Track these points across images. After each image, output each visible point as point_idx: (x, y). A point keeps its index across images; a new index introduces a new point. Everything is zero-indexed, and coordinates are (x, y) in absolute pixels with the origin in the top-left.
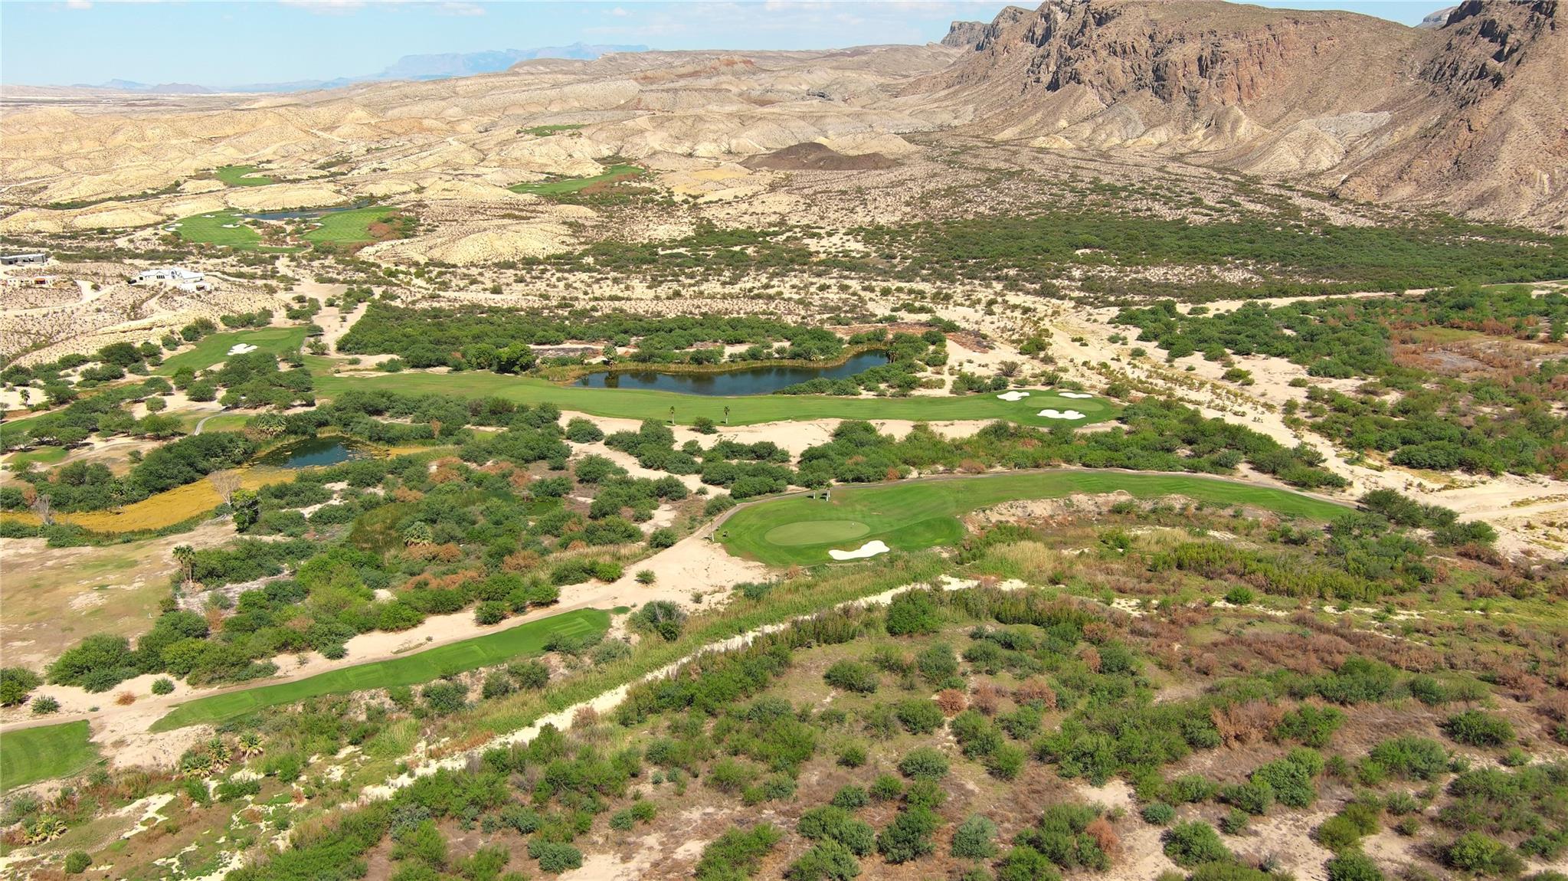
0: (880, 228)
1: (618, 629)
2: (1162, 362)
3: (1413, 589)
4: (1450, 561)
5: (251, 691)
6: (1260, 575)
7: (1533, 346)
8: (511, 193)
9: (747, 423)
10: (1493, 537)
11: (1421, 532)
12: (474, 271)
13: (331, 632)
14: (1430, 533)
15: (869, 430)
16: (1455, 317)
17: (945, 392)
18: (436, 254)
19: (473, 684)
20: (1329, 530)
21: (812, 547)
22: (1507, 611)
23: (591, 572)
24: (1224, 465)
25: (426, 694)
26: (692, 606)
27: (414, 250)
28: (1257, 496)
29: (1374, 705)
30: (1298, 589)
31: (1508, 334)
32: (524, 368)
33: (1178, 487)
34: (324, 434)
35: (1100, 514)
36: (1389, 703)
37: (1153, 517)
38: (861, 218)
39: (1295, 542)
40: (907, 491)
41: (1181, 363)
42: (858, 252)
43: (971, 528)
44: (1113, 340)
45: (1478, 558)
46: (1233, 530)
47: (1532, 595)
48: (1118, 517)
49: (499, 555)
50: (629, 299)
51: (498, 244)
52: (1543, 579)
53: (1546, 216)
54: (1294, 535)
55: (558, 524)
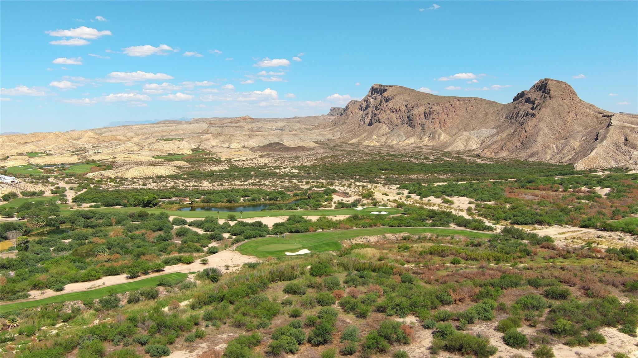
0: (304, 166)
1: (192, 278)
2: (418, 199)
3: (524, 257)
4: (538, 249)
5: (16, 304)
6: (463, 254)
7: (557, 193)
8: (153, 159)
9: (250, 218)
11: (525, 241)
12: (135, 180)
13: (57, 281)
14: (529, 241)
15: (301, 217)
16: (528, 185)
17: (333, 208)
18: (119, 175)
19: (123, 298)
20: (489, 241)
21: (277, 251)
22: (562, 262)
23: (179, 261)
24: (446, 224)
25: (101, 302)
26: (225, 271)
27: (111, 174)
28: (459, 232)
29: (514, 289)
30: (479, 258)
31: (548, 190)
32: (155, 205)
33: (428, 231)
34: (63, 227)
35: (397, 240)
36: (520, 288)
37: (419, 241)
38: (297, 163)
39: (476, 246)
40: (317, 235)
41: (425, 200)
42: (296, 173)
43: (345, 245)
44: (398, 194)
45: (548, 248)
46: (452, 243)
47: (571, 257)
48: (405, 241)
49: (138, 256)
50: (201, 186)
51: (146, 171)
52: (574, 253)
53: (556, 160)
54: (476, 242)
55: (166, 247)
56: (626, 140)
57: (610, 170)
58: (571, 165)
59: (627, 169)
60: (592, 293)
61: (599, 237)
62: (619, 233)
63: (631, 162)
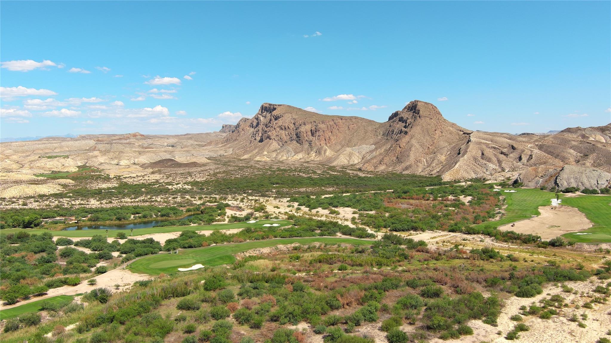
0: (197, 182)
1: (78, 300)
2: (307, 211)
3: (402, 261)
4: (414, 253)
6: (349, 260)
7: (429, 202)
8: (35, 177)
9: (141, 235)
10: (426, 245)
11: (403, 246)
12: (15, 200)
14: (406, 246)
15: (194, 233)
16: (404, 195)
17: (226, 222)
20: (372, 247)
21: (170, 268)
22: (435, 264)
23: (65, 283)
24: (333, 233)
26: (115, 291)
28: (345, 241)
29: (395, 291)
30: (363, 263)
31: (421, 199)
32: (36, 225)
33: (317, 240)
35: (289, 251)
36: (400, 289)
37: (309, 250)
38: (189, 179)
39: (360, 252)
40: (211, 249)
41: (314, 211)
42: (189, 188)
43: (238, 258)
44: (289, 206)
45: (423, 251)
46: (339, 251)
47: (442, 259)
48: (296, 251)
49: (18, 280)
50: (88, 204)
52: (444, 255)
53: (427, 172)
54: (360, 249)
55: (50, 269)
56: (483, 154)
57: (471, 180)
58: (439, 177)
59: (484, 179)
60: (461, 290)
61: (464, 240)
62: (480, 236)
63: (488, 173)
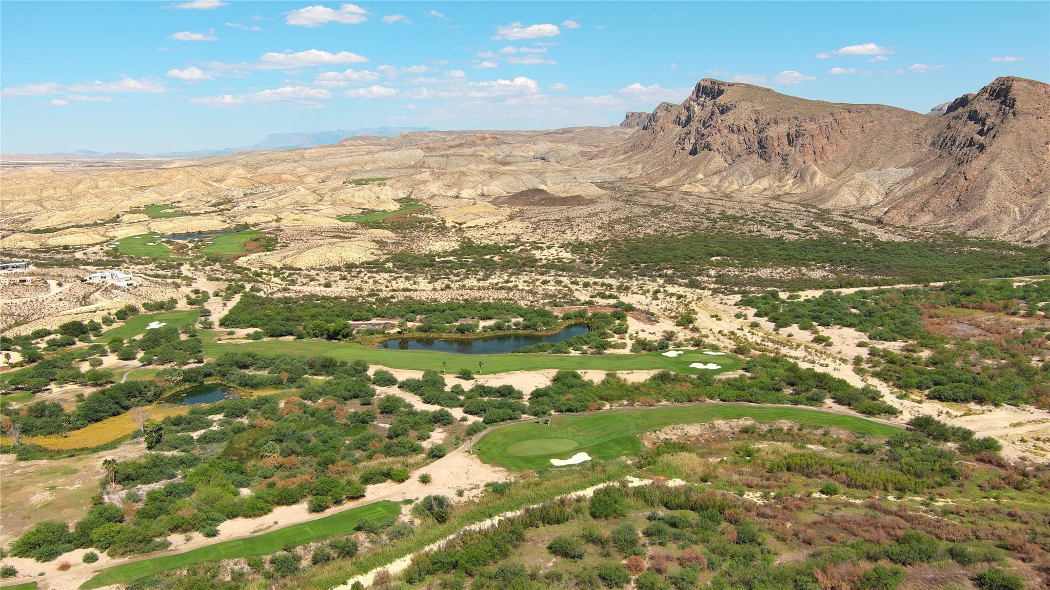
0: (582, 243)
1: (406, 515)
2: (771, 331)
3: (948, 484)
4: (971, 464)
5: (152, 560)
6: (843, 474)
7: (1017, 319)
8: (338, 222)
9: (494, 373)
11: (950, 445)
12: (313, 273)
13: (208, 518)
14: (957, 445)
15: (576, 376)
16: (964, 300)
17: (627, 351)
18: (288, 261)
19: (305, 554)
20: (888, 443)
21: (537, 457)
22: (1012, 499)
23: (387, 475)
24: (816, 400)
25: (273, 562)
26: (457, 499)
27: (274, 259)
28: (839, 421)
29: (926, 565)
30: (869, 485)
31: (1000, 311)
32: (345, 336)
33: (785, 415)
34: (209, 382)
35: (733, 433)
36: (936, 564)
37: (769, 435)
38: (569, 237)
39: (866, 452)
40: (602, 418)
41: (784, 331)
42: (568, 259)
43: (646, 443)
44: (738, 316)
45: (990, 462)
46: (824, 444)
47: (1029, 488)
48: (745, 436)
49: (325, 464)
50: (416, 290)
51: (329, 255)
52: (1035, 476)
53: (1019, 234)
54: (865, 447)
55: (366, 442)
